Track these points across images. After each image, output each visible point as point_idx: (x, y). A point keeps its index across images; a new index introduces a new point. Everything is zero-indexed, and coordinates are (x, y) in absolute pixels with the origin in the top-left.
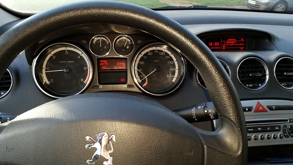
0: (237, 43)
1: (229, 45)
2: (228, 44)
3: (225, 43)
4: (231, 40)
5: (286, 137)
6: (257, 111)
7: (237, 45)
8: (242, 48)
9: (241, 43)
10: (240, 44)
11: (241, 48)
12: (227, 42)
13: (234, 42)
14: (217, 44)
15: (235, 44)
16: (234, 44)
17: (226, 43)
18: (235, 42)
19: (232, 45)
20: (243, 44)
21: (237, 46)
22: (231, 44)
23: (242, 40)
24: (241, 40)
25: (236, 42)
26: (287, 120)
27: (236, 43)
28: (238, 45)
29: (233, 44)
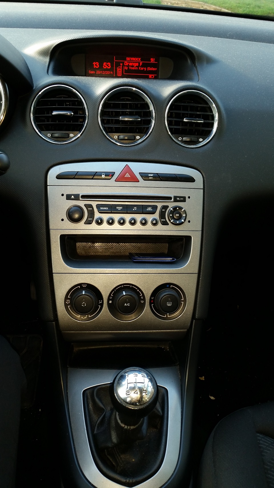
0: (144, 65)
1: (128, 68)
2: (127, 66)
3: (121, 64)
4: (133, 59)
5: (165, 223)
6: (122, 178)
7: (142, 69)
8: (152, 77)
9: (151, 67)
10: (149, 69)
11: (150, 76)
12: (126, 62)
13: (137, 64)
14: (107, 65)
15: (140, 68)
16: (138, 67)
17: (123, 65)
18: (139, 63)
19: (133, 68)
20: (154, 69)
21: (143, 72)
22: (133, 66)
23: (153, 60)
24: (150, 61)
25: (141, 64)
26: (170, 198)
27: (142, 66)
28: (145, 69)
29: (136, 66)
